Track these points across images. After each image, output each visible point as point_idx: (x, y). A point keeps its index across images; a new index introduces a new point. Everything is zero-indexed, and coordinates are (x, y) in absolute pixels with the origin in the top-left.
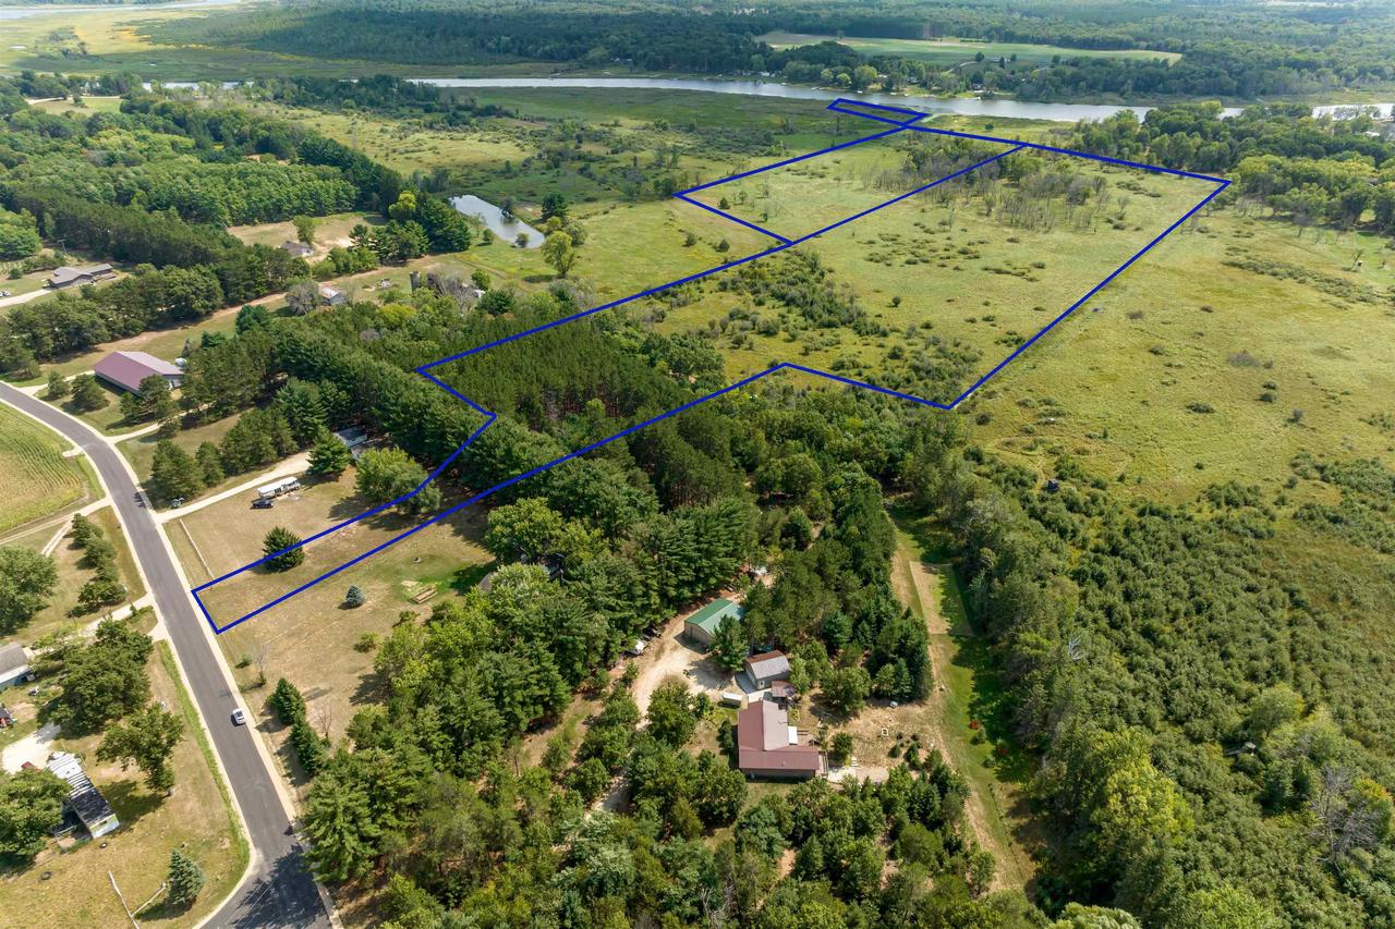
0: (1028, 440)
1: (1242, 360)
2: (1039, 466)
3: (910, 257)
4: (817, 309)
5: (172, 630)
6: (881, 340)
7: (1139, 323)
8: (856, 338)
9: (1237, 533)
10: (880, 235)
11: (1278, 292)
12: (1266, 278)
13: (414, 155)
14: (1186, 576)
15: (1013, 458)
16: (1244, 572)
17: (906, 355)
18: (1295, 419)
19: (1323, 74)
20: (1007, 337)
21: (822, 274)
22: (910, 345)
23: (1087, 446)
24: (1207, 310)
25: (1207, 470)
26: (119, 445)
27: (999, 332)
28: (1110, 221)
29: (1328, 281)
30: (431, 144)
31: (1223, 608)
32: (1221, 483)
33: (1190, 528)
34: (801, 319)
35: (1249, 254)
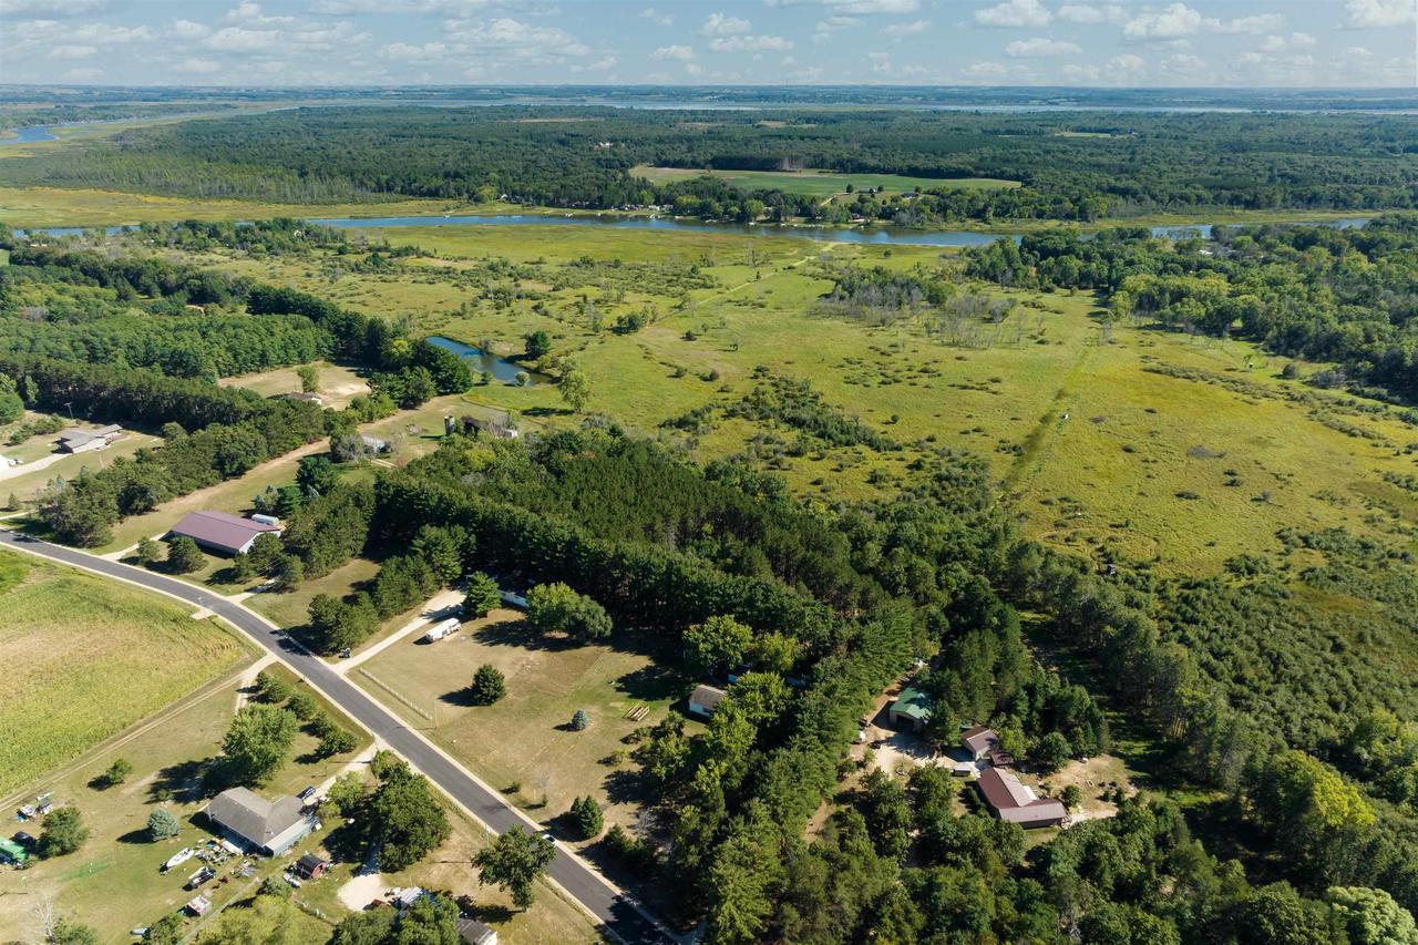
0: (1066, 533)
1: (1198, 452)
2: (1086, 552)
3: (881, 378)
4: (830, 430)
5: (422, 767)
6: (899, 454)
7: (1103, 427)
8: (877, 455)
9: (1268, 595)
10: (847, 359)
11: (1198, 393)
12: (1184, 381)
14: (1249, 633)
15: (1063, 549)
16: (1290, 626)
17: (928, 466)
19: (1142, 199)
20: (1002, 445)
21: (816, 397)
22: (925, 456)
23: (1115, 534)
25: (1219, 548)
26: (244, 604)
27: (993, 442)
28: (1033, 337)
29: (1233, 382)
30: (367, 286)
31: (1291, 657)
32: (1235, 556)
33: (1233, 594)
34: (820, 440)
35: (1160, 361)
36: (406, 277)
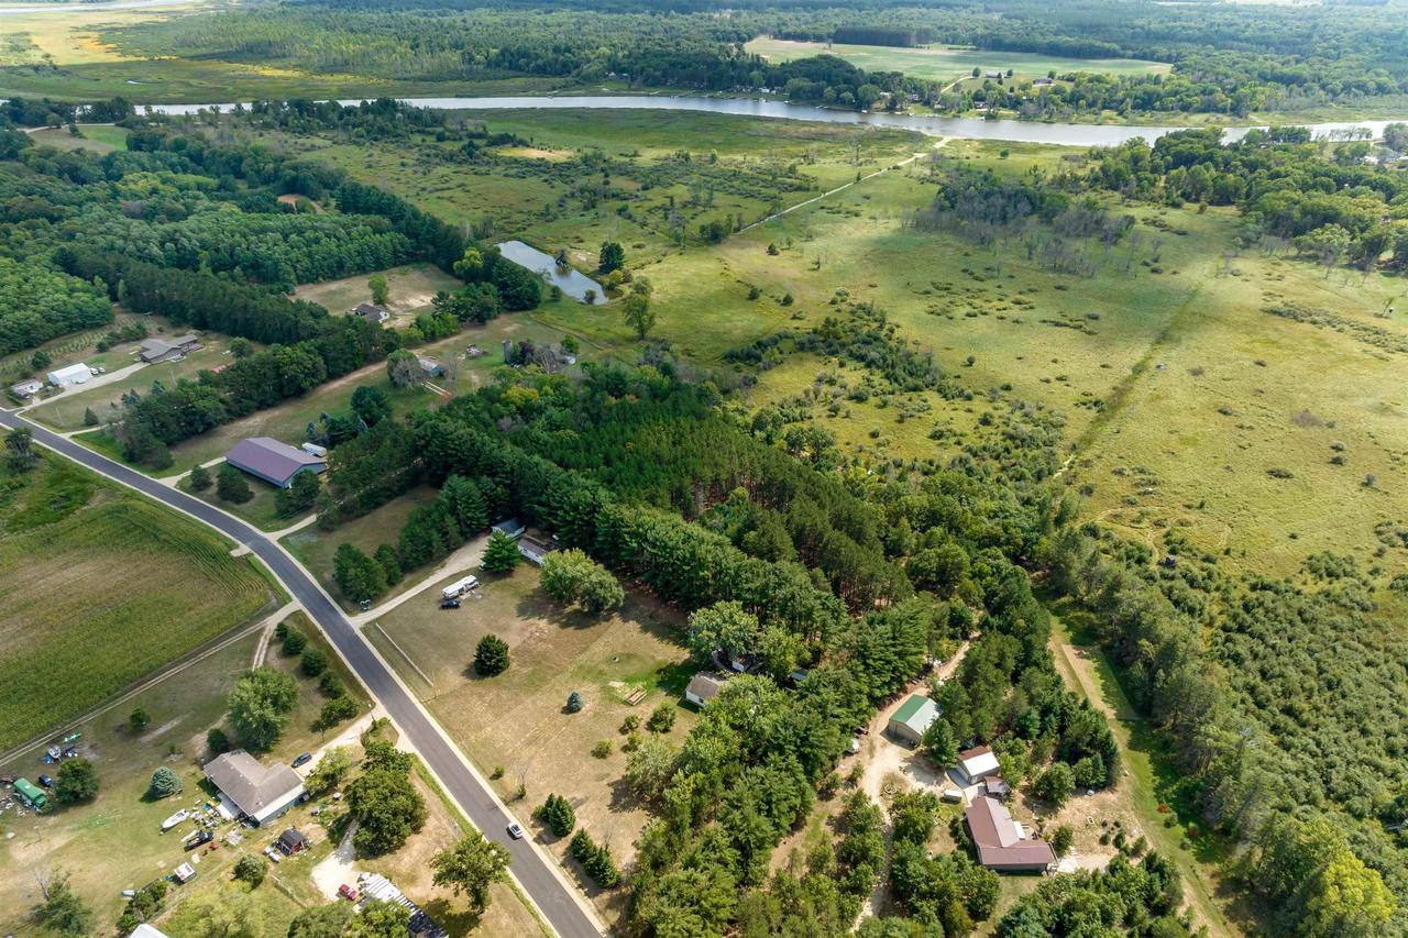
0: (1134, 512)
1: (1305, 419)
2: (1149, 538)
3: (969, 309)
4: (899, 372)
5: (416, 742)
6: (967, 404)
7: (1201, 381)
8: (944, 403)
9: (1344, 606)
10: (933, 284)
11: (1321, 342)
12: (1306, 326)
13: (446, 194)
14: (1311, 653)
15: (1124, 532)
16: (1361, 647)
17: (996, 421)
18: (1368, 483)
19: (1310, 88)
20: (1084, 399)
21: (892, 331)
22: (996, 409)
23: (1186, 516)
24: (1260, 364)
25: (1301, 540)
26: (282, 541)
27: (1074, 393)
28: (1147, 264)
29: (1365, 329)
30: (459, 179)
31: (1352, 686)
32: (1318, 554)
33: (1302, 603)
34: (886, 382)
35: (1285, 299)
36: (498, 169)
